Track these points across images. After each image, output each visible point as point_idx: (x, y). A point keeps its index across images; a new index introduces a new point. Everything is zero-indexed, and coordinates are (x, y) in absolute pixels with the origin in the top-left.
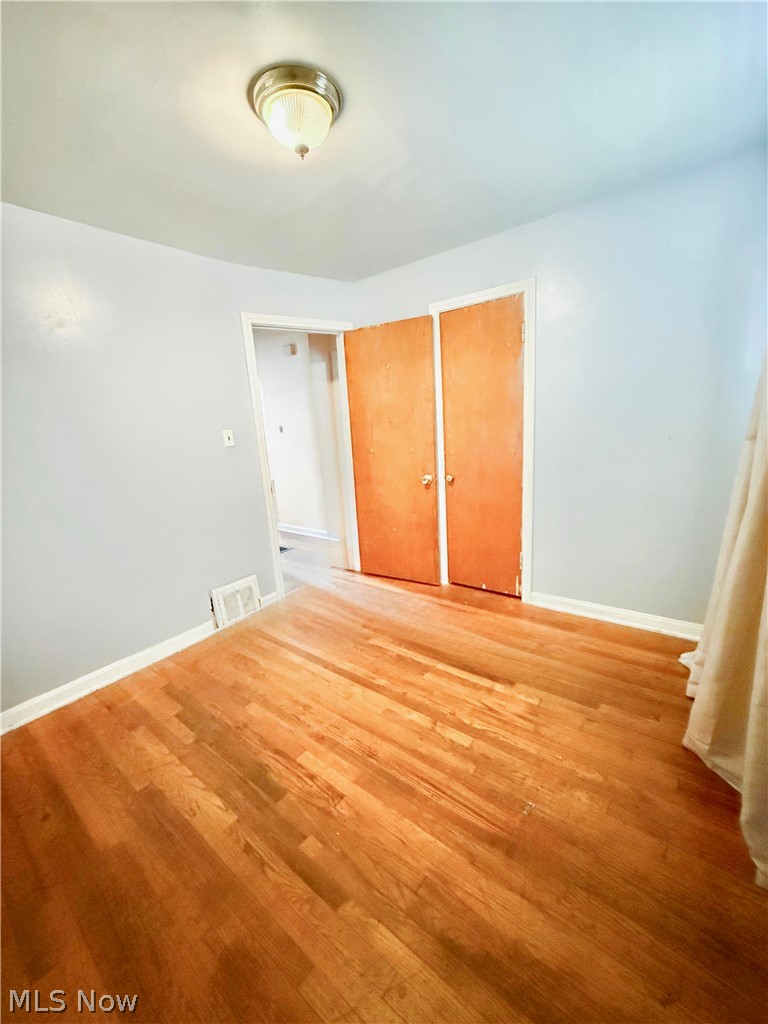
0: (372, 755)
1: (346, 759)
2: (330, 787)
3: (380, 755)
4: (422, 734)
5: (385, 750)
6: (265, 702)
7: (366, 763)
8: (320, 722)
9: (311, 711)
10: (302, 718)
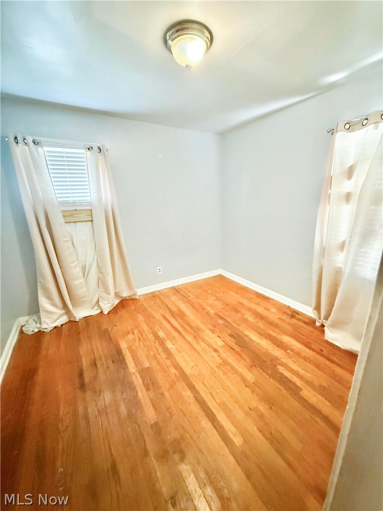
0: (195, 337)
1: (205, 339)
2: (213, 332)
3: (192, 336)
4: (173, 339)
5: (190, 338)
6: (244, 380)
7: (198, 335)
8: (213, 356)
9: (217, 365)
10: (221, 362)
